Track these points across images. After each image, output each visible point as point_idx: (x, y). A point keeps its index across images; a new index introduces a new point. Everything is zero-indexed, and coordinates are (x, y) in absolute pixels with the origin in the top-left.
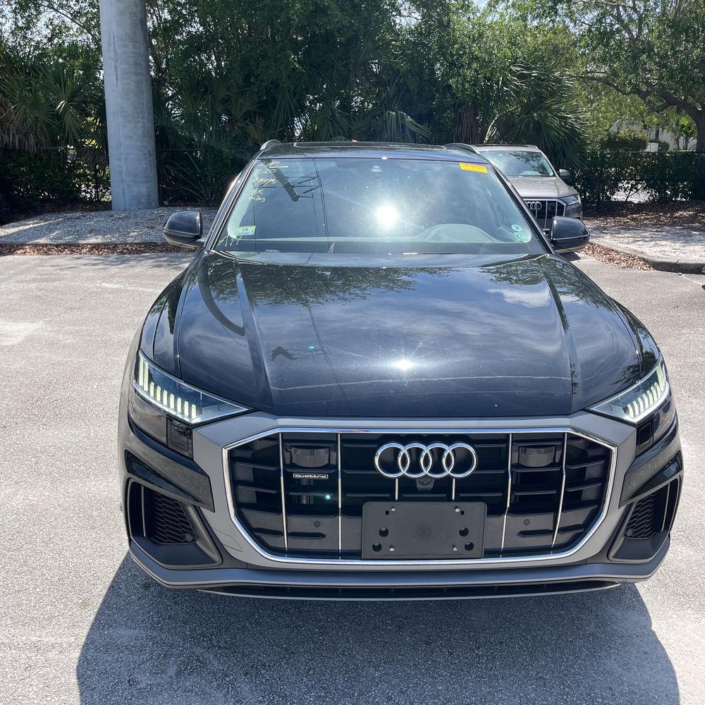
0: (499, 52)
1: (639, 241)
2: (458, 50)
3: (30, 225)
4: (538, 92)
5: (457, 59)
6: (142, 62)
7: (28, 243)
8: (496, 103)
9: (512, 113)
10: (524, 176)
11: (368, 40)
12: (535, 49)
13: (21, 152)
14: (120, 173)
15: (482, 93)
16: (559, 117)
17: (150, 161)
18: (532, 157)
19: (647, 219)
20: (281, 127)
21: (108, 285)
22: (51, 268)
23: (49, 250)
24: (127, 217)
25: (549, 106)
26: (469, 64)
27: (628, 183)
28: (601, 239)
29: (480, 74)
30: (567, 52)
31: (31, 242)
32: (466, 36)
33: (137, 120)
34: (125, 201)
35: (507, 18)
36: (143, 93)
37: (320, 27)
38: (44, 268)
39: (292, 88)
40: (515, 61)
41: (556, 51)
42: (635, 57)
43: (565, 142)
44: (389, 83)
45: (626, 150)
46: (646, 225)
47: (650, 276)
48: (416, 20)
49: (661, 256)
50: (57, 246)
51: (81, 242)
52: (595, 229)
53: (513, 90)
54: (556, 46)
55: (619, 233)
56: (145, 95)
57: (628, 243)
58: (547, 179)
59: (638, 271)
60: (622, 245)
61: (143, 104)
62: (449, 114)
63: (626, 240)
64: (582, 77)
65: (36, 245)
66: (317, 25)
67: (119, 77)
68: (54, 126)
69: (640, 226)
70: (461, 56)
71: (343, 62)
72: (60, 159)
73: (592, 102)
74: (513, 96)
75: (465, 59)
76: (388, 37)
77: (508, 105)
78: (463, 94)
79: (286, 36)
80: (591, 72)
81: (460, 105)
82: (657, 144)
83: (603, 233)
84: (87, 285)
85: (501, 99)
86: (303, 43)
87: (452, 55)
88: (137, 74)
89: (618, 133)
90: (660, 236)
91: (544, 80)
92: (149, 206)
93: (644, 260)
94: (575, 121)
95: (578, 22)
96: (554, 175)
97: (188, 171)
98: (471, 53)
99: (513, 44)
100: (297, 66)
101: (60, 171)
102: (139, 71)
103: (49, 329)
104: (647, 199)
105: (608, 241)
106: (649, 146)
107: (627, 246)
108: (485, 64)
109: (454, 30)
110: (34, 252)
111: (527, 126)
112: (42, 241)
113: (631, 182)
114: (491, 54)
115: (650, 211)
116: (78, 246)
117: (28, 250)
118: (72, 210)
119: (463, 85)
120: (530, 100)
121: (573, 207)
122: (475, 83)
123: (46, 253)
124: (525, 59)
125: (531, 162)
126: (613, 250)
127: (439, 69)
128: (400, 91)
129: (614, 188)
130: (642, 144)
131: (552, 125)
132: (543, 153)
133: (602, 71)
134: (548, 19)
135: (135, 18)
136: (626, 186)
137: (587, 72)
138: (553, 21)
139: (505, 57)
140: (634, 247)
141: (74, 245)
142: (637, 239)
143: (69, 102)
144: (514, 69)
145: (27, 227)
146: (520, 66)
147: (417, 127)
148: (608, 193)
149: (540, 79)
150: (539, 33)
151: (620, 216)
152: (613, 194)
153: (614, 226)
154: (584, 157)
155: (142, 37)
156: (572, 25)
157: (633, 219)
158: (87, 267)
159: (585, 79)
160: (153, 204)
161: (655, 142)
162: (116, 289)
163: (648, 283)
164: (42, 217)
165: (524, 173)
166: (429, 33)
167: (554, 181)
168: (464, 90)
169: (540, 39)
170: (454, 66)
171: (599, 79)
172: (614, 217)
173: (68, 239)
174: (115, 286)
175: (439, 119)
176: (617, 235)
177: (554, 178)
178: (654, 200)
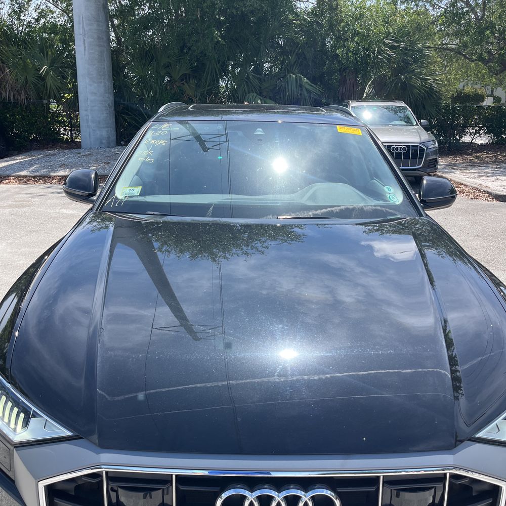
0: (375, 29)
1: (483, 176)
2: (343, 27)
3: (18, 160)
4: (405, 59)
5: (343, 34)
6: (104, 37)
7: (13, 175)
8: (372, 67)
9: (385, 76)
10: (393, 125)
11: (275, 20)
12: (403, 26)
13: (15, 105)
14: (87, 120)
15: (362, 60)
16: (420, 78)
17: (110, 112)
18: (400, 110)
19: (488, 157)
20: (208, 86)
21: (65, 211)
22: (25, 196)
23: (28, 180)
24: (90, 154)
25: (413, 70)
26: (352, 38)
27: (473, 129)
28: (453, 174)
29: (360, 46)
30: (428, 29)
31: (14, 174)
32: (350, 16)
33: (100, 81)
34: (90, 142)
35: (382, 2)
36: (104, 60)
37: (237, 10)
38: (20, 196)
39: (216, 56)
40: (388, 34)
41: (419, 28)
42: (481, 32)
43: (425, 98)
44: (291, 52)
45: (472, 104)
46: (488, 163)
47: (494, 206)
48: (312, 5)
49: (501, 189)
50: (34, 177)
51: (52, 174)
52: (448, 166)
53: (386, 58)
54: (419, 24)
55: (466, 169)
56: (106, 61)
57: (475, 178)
58: (412, 127)
59: (483, 202)
60: (470, 180)
61: (104, 68)
62: (336, 76)
63: (472, 175)
64: (438, 48)
65: (18, 177)
66: (235, 8)
67: (87, 48)
68: (39, 85)
69: (482, 163)
70: (346, 32)
71: (255, 37)
72: (44, 110)
73: (446, 67)
74: (385, 63)
75: (349, 35)
76: (291, 17)
77: (381, 69)
78: (347, 61)
79: (212, 16)
80: (445, 44)
81: (344, 70)
82: (493, 98)
83: (454, 169)
84: (49, 210)
85: (377, 65)
86: (224, 22)
87: (339, 31)
88: (100, 46)
89: (463, 89)
90: (499, 172)
91: (409, 50)
92: (109, 146)
93: (488, 192)
94: (433, 82)
95: (436, 6)
96: (417, 124)
97: (139, 119)
98: (353, 29)
99: (387, 22)
100: (220, 40)
101: (44, 119)
102: (102, 43)
103: (8, 250)
104: (487, 141)
105: (458, 176)
106: (486, 100)
107: (474, 180)
108: (364, 38)
109: (341, 12)
110: (16, 181)
111: (396, 85)
112: (23, 173)
113: (475, 128)
114: (369, 30)
115: (490, 151)
116: (50, 177)
117: (12, 180)
118: (52, 148)
119: (347, 53)
120: (399, 65)
121: (432, 150)
122: (356, 53)
123: (25, 183)
124: (395, 33)
125: (399, 114)
126: (462, 184)
127: (329, 42)
128: (299, 59)
129: (462, 133)
130: (481, 98)
131: (415, 85)
132: (408, 107)
133: (454, 43)
134: (413, 3)
135: (99, 4)
136: (472, 131)
137: (443, 44)
138: (417, 5)
139: (380, 32)
140: (479, 181)
141: (47, 177)
142: (481, 175)
143: (49, 67)
144: (387, 41)
145: (15, 162)
146: (391, 40)
147: (312, 86)
148: (457, 137)
149: (406, 49)
150: (406, 14)
151: (466, 155)
152: (461, 137)
153: (462, 163)
154: (439, 110)
155: (104, 18)
156: (431, 8)
157: (477, 157)
158: (53, 195)
159: (441, 49)
160: (112, 144)
161: (491, 96)
162: (71, 214)
163: (492, 213)
164: (29, 153)
165: (393, 123)
166: (322, 14)
167: (417, 129)
168: (348, 57)
169: (407, 19)
170: (340, 39)
171: (452, 50)
172: (461, 155)
173: (43, 172)
174: (71, 212)
175: (329, 80)
176: (465, 171)
177: (416, 127)
178: (492, 142)
